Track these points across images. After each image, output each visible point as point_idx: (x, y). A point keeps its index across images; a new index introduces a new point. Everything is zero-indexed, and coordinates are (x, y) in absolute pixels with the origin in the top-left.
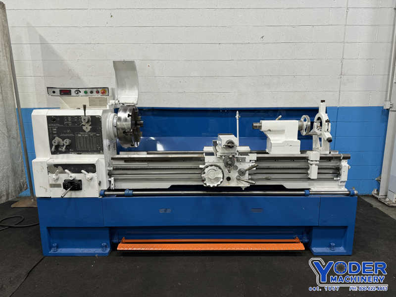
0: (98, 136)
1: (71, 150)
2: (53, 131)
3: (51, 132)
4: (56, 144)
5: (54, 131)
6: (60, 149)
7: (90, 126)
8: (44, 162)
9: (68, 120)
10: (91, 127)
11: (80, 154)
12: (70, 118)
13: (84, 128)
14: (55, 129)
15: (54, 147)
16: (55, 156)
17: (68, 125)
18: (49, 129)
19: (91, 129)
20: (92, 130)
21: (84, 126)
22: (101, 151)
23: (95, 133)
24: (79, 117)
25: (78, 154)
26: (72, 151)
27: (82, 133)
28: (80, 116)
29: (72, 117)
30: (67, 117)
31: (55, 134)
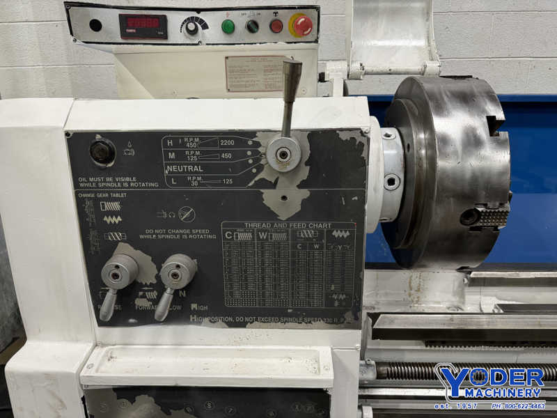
0: (341, 240)
1: (194, 306)
2: (101, 214)
3: (91, 218)
4: (123, 283)
5: (112, 213)
6: (141, 303)
7: (302, 186)
8: (67, 376)
9: (181, 157)
10: (305, 193)
11: (242, 325)
12: (192, 144)
13: (270, 198)
14: (116, 206)
15: (110, 297)
16: (116, 332)
17: (182, 180)
18: (80, 203)
19: (304, 202)
20: (309, 210)
21: (273, 185)
22: (349, 316)
23: (324, 226)
24: (244, 140)
25: (232, 325)
26: (201, 315)
27: (255, 225)
28: (252, 134)
29: (210, 140)
30: (179, 138)
31: (114, 227)
